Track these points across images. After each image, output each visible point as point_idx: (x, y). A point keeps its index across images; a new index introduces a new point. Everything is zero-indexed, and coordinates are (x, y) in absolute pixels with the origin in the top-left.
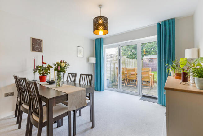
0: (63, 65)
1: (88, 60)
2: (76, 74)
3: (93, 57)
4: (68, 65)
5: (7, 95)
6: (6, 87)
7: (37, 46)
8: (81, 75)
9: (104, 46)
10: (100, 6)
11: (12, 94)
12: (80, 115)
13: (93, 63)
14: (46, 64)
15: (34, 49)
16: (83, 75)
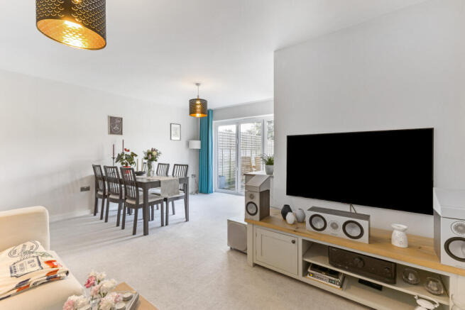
0: (154, 153)
1: (188, 144)
2: (168, 165)
3: (197, 140)
4: (160, 153)
5: (83, 189)
6: (82, 180)
7: (116, 127)
8: (175, 165)
9: (214, 122)
10: (198, 84)
11: (88, 189)
12: (174, 214)
13: (197, 150)
14: (128, 151)
15: (112, 132)
16: (177, 165)
